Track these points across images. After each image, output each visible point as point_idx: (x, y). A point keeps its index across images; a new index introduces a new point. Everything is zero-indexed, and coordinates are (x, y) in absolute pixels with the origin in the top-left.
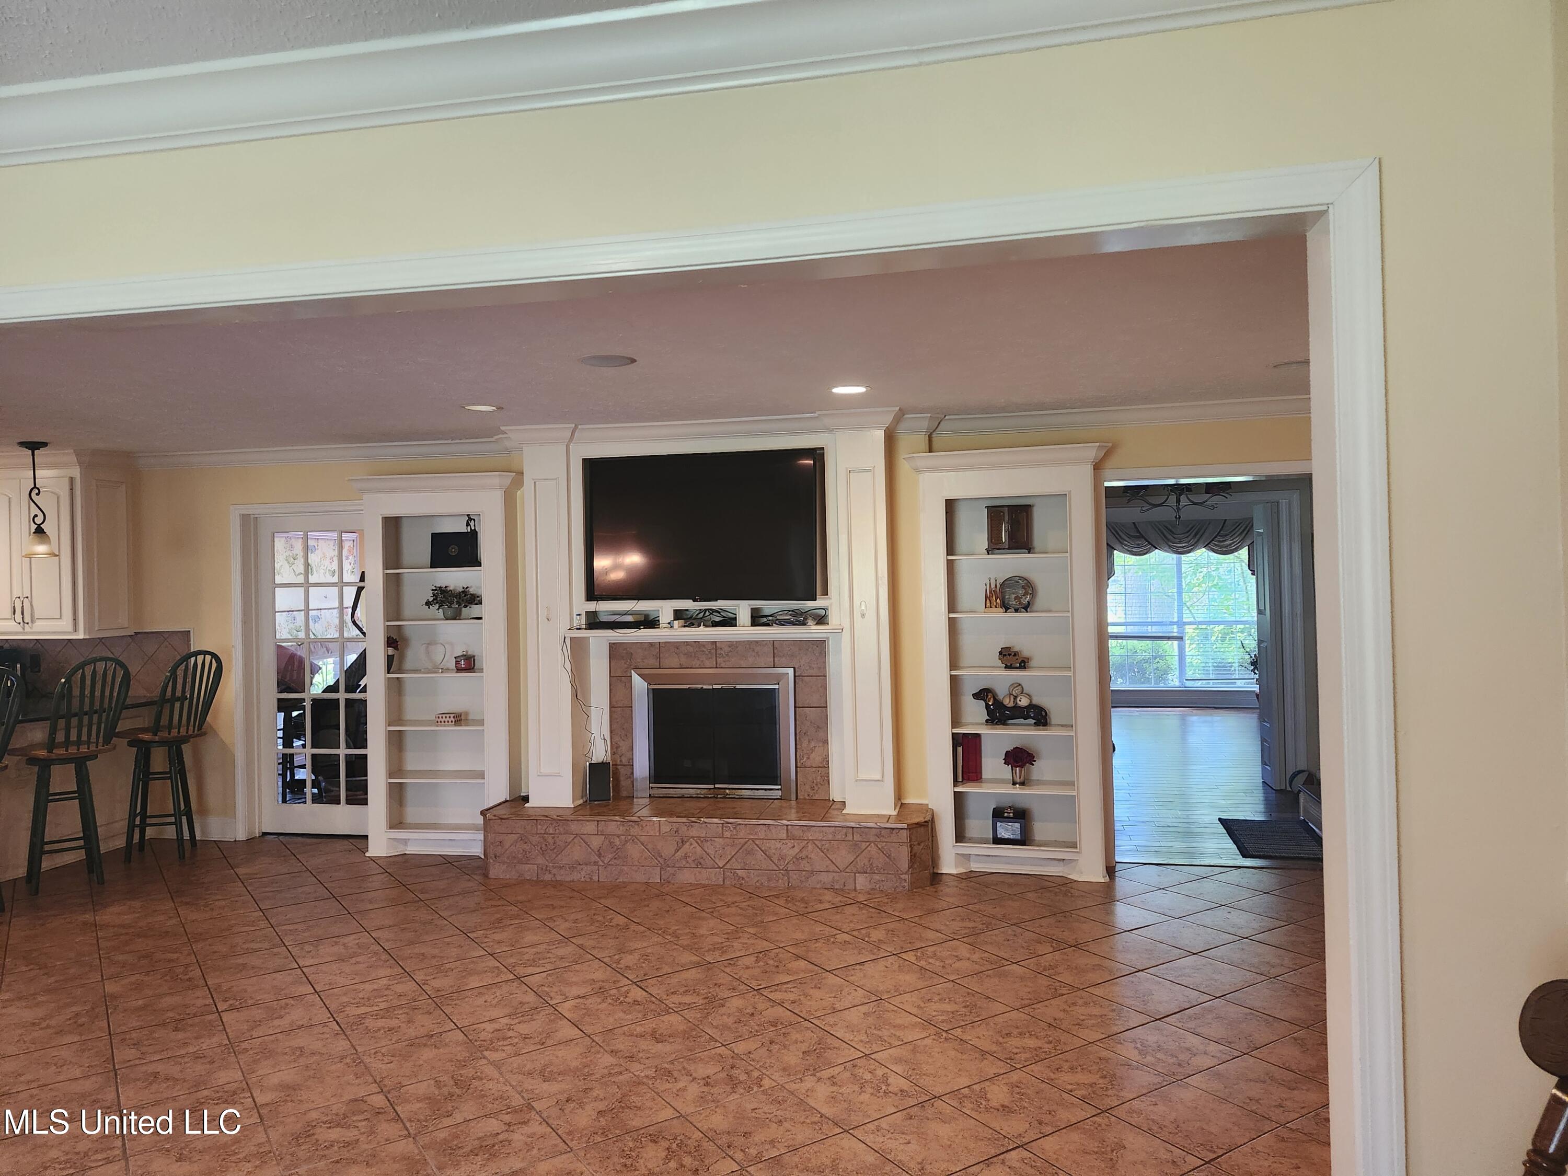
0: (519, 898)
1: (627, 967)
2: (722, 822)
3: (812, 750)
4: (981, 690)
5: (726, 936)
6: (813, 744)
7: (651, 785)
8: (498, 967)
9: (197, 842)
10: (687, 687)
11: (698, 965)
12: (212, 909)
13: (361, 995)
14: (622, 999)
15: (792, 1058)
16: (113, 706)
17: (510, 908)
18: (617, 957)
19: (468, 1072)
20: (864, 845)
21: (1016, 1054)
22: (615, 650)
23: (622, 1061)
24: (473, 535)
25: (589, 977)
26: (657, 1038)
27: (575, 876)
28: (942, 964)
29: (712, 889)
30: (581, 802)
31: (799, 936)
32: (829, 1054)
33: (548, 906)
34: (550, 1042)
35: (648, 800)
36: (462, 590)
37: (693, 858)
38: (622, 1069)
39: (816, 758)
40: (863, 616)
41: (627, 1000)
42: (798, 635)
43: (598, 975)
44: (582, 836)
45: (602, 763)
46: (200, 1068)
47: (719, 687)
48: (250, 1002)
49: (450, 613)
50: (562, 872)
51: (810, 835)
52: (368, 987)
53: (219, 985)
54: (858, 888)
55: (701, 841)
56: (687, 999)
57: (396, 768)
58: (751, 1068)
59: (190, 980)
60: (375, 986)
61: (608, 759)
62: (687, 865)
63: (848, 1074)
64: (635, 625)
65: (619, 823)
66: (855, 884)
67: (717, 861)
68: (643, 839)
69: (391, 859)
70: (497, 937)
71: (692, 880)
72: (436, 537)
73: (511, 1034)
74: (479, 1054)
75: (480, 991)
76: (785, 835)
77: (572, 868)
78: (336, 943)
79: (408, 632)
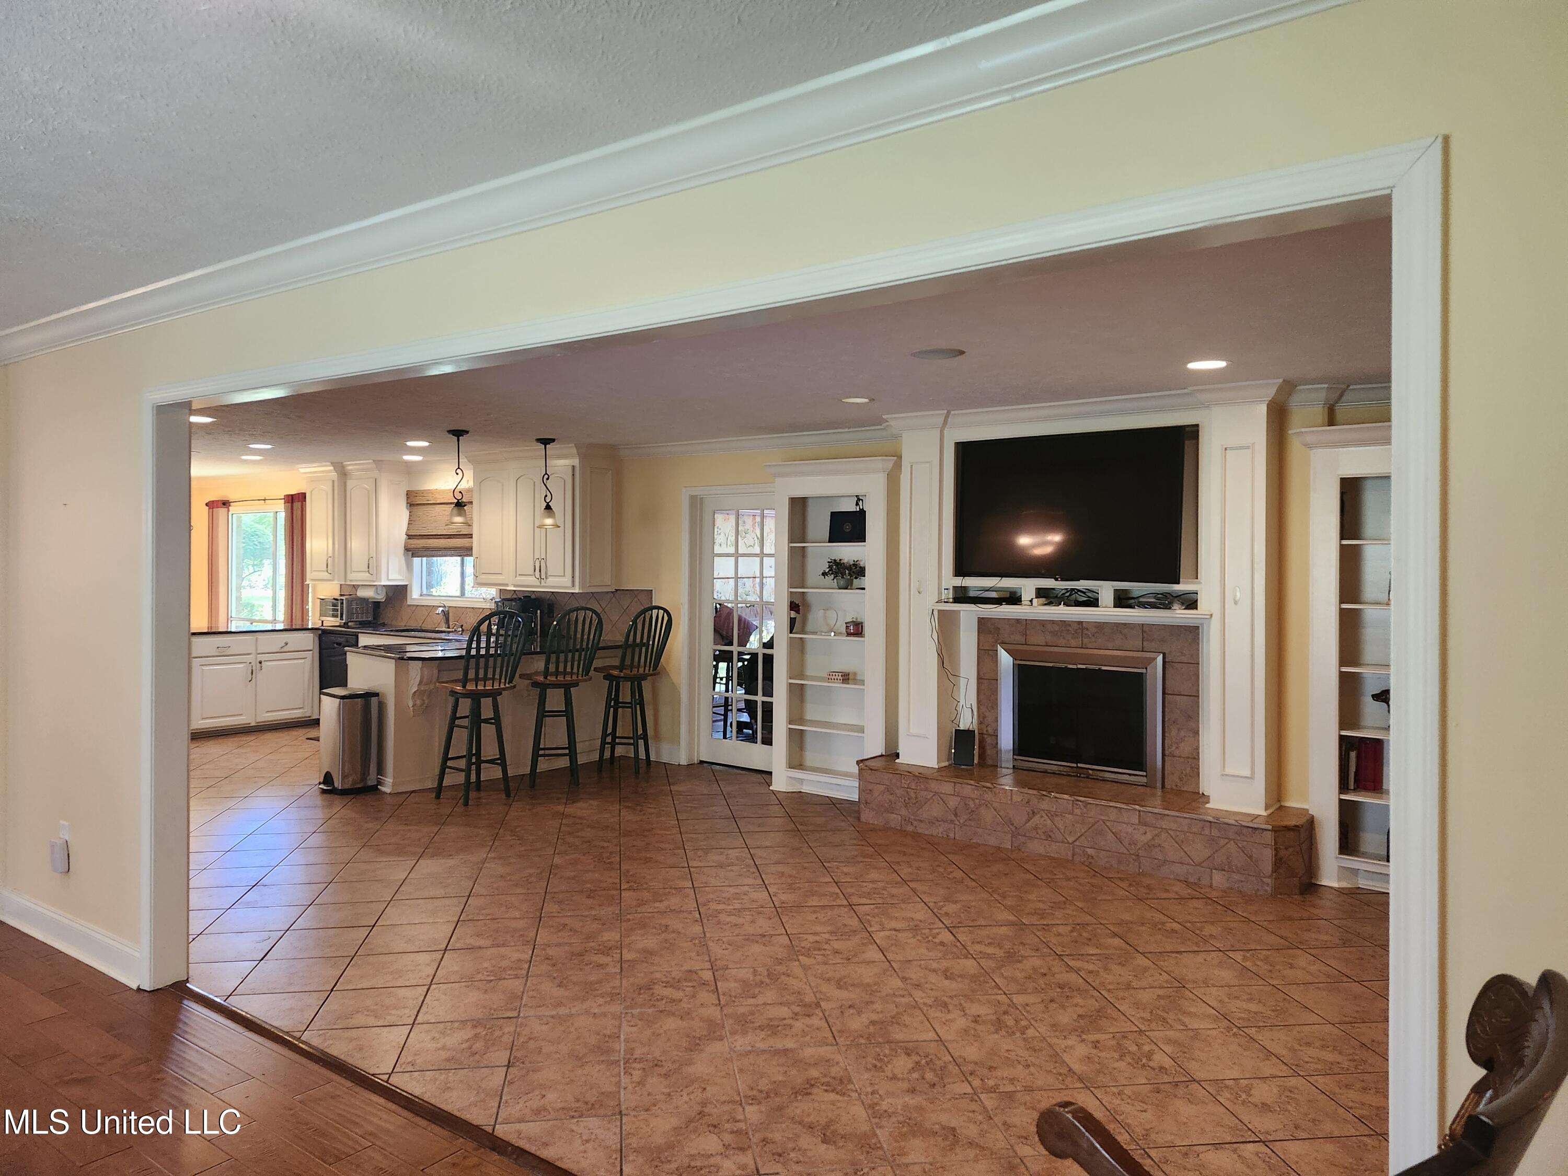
0: (878, 842)
1: (947, 914)
2: (1072, 799)
3: (1182, 740)
4: (1383, 691)
5: (1052, 905)
6: (1182, 733)
7: (1015, 757)
8: (837, 894)
9: (652, 763)
10: (1050, 665)
11: (1012, 924)
12: (644, 814)
13: (724, 895)
14: (930, 938)
15: (1065, 1018)
16: (590, 646)
17: (866, 848)
18: (941, 904)
19: (781, 969)
20: (1222, 842)
21: (1307, 1062)
22: (984, 625)
23: (909, 987)
24: (862, 513)
25: (909, 915)
26: (947, 975)
27: (933, 831)
28: (1270, 968)
29: (1060, 863)
30: (946, 764)
31: (1127, 917)
32: (1104, 1023)
33: (900, 852)
34: (854, 960)
35: (1011, 771)
36: (852, 563)
37: (1043, 830)
38: (906, 993)
39: (1185, 748)
40: (1236, 603)
41: (934, 940)
42: (1162, 620)
43: (919, 916)
44: (942, 795)
45: (968, 730)
46: (595, 926)
47: (1084, 667)
48: (645, 886)
49: (842, 583)
50: (922, 825)
51: (1164, 824)
52: (732, 890)
53: (628, 871)
54: (1214, 885)
55: (1052, 815)
56: (989, 950)
57: (796, 715)
58: (1022, 1017)
59: (610, 863)
60: (737, 891)
61: (975, 727)
62: (1038, 836)
63: (1114, 1042)
64: (998, 601)
65: (973, 787)
66: (1211, 879)
67: (1067, 837)
68: (995, 805)
69: (790, 795)
70: (845, 870)
71: (1041, 850)
72: (834, 515)
73: (826, 947)
74: (795, 957)
75: (815, 909)
76: (1137, 821)
77: (931, 823)
78: (722, 853)
79: (809, 598)
